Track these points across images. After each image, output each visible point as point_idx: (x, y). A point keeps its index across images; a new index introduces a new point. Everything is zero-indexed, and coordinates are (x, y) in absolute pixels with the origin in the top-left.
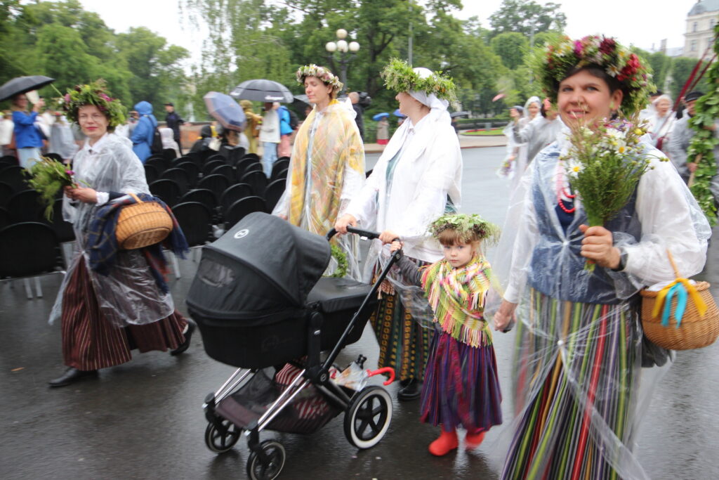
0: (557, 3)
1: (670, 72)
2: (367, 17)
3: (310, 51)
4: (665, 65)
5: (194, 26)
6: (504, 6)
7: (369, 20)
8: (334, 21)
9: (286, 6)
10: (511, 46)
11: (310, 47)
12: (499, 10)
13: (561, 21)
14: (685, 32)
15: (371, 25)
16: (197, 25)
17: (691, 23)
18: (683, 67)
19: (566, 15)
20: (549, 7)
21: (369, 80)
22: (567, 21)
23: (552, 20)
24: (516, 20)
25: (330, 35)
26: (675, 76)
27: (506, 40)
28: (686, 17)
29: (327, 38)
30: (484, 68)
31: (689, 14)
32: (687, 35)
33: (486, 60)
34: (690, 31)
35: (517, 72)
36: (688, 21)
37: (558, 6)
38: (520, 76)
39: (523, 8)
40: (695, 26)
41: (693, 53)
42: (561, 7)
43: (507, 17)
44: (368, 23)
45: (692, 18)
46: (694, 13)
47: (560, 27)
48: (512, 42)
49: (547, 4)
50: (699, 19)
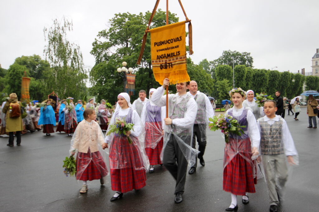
0: (248, 52)
1: (305, 83)
4: (302, 79)
6: (224, 54)
10: (224, 71)
12: (222, 56)
13: (251, 61)
14: (312, 66)
17: (315, 62)
18: (310, 80)
19: (253, 58)
20: (244, 54)
22: (253, 60)
23: (246, 60)
24: (230, 60)
26: (307, 84)
27: (222, 68)
28: (312, 59)
30: (201, 80)
31: (313, 58)
32: (313, 67)
33: (201, 76)
34: (314, 65)
35: (223, 82)
36: (312, 61)
38: (224, 84)
39: (233, 55)
40: (317, 62)
41: (317, 74)
42: (250, 54)
43: (226, 59)
45: (314, 59)
46: (315, 57)
47: (250, 63)
48: (225, 69)
49: (244, 53)
50: (317, 60)
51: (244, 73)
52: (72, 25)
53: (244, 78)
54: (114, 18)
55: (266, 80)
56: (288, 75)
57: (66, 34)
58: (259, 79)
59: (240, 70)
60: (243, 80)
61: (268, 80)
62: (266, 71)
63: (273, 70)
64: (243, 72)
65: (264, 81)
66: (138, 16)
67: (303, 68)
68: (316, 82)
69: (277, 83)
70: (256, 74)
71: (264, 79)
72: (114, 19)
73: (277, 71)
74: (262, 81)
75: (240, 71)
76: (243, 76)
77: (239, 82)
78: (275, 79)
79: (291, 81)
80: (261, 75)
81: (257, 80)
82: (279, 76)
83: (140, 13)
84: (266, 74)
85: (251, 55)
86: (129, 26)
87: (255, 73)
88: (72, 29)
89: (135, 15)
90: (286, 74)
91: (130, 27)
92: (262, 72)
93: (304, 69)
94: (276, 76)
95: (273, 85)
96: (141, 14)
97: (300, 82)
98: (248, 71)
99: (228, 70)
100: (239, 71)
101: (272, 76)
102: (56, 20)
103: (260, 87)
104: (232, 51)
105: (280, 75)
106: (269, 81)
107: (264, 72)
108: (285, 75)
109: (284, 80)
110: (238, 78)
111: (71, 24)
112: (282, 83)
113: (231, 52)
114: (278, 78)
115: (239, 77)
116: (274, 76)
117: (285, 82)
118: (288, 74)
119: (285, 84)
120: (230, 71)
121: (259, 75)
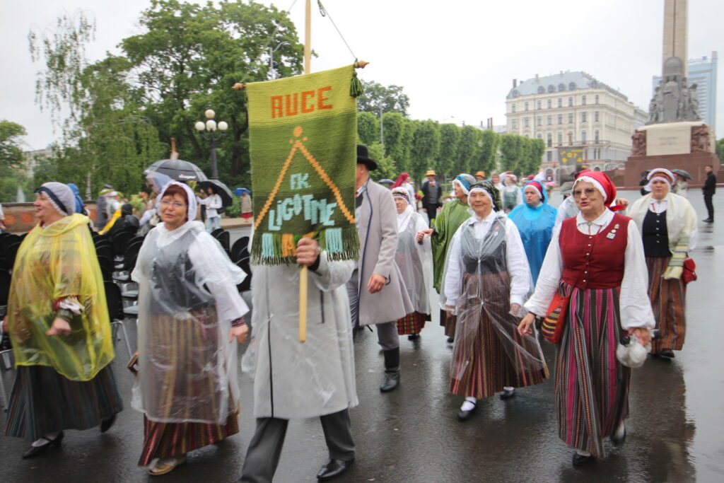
1: (499, 147)
2: (231, 98)
3: (174, 129)
4: (495, 140)
5: (55, 105)
7: (234, 101)
8: (199, 102)
9: (142, 85)
11: (175, 126)
13: (404, 102)
14: (505, 113)
15: (236, 106)
16: (58, 104)
17: (511, 105)
18: (508, 143)
19: (408, 97)
20: (392, 89)
21: (235, 157)
22: (409, 102)
23: (397, 100)
24: (364, 100)
25: (196, 115)
26: (503, 150)
28: (505, 100)
29: (193, 118)
31: (508, 98)
32: (508, 115)
34: (510, 111)
36: (507, 103)
37: (400, 89)
39: (369, 90)
40: (514, 107)
41: (514, 130)
42: (403, 89)
44: (233, 103)
45: (510, 100)
46: (511, 96)
47: (403, 107)
48: (363, 121)
49: (391, 87)
50: (516, 102)
51: (400, 129)
52: (95, 30)
53: (399, 139)
54: (150, 9)
55: (436, 142)
56: (472, 134)
57: (84, 49)
58: (424, 140)
59: (391, 122)
60: (397, 143)
61: (439, 142)
62: (436, 124)
63: (447, 122)
64: (398, 127)
65: (432, 144)
66: (205, 10)
67: (489, 118)
68: (518, 145)
69: (454, 148)
70: (418, 130)
71: (432, 140)
72: (151, 11)
73: (453, 124)
74: (430, 145)
75: (393, 125)
76: (397, 134)
77: (391, 146)
78: (450, 141)
79: (477, 146)
80: (427, 133)
81: (420, 143)
82: (458, 135)
83: (207, 3)
84: (436, 130)
85: (404, 92)
86: (196, 33)
87: (417, 128)
88: (94, 38)
89: (197, 6)
90: (468, 131)
91: (200, 34)
92: (428, 127)
93: (491, 119)
94: (453, 134)
95: (448, 152)
96: (210, 4)
97: (493, 148)
98: (407, 126)
99: (369, 123)
100: (391, 125)
101: (446, 135)
102: (65, 19)
103: (426, 157)
104: (367, 82)
105: (460, 134)
106: (442, 144)
107: (432, 127)
108: (468, 133)
109: (466, 143)
110: (389, 139)
111: (93, 27)
112: (462, 148)
113: (365, 83)
114: (457, 139)
115: (390, 137)
116: (450, 136)
117: (468, 146)
118: (472, 131)
119: (468, 151)
120: (373, 125)
121: (422, 132)
